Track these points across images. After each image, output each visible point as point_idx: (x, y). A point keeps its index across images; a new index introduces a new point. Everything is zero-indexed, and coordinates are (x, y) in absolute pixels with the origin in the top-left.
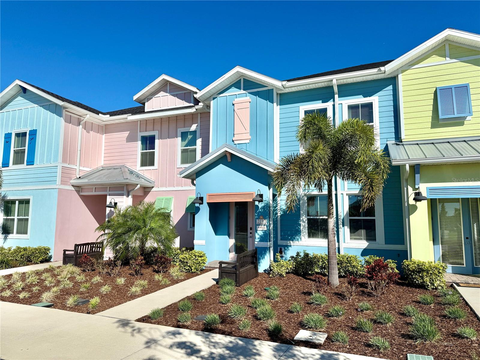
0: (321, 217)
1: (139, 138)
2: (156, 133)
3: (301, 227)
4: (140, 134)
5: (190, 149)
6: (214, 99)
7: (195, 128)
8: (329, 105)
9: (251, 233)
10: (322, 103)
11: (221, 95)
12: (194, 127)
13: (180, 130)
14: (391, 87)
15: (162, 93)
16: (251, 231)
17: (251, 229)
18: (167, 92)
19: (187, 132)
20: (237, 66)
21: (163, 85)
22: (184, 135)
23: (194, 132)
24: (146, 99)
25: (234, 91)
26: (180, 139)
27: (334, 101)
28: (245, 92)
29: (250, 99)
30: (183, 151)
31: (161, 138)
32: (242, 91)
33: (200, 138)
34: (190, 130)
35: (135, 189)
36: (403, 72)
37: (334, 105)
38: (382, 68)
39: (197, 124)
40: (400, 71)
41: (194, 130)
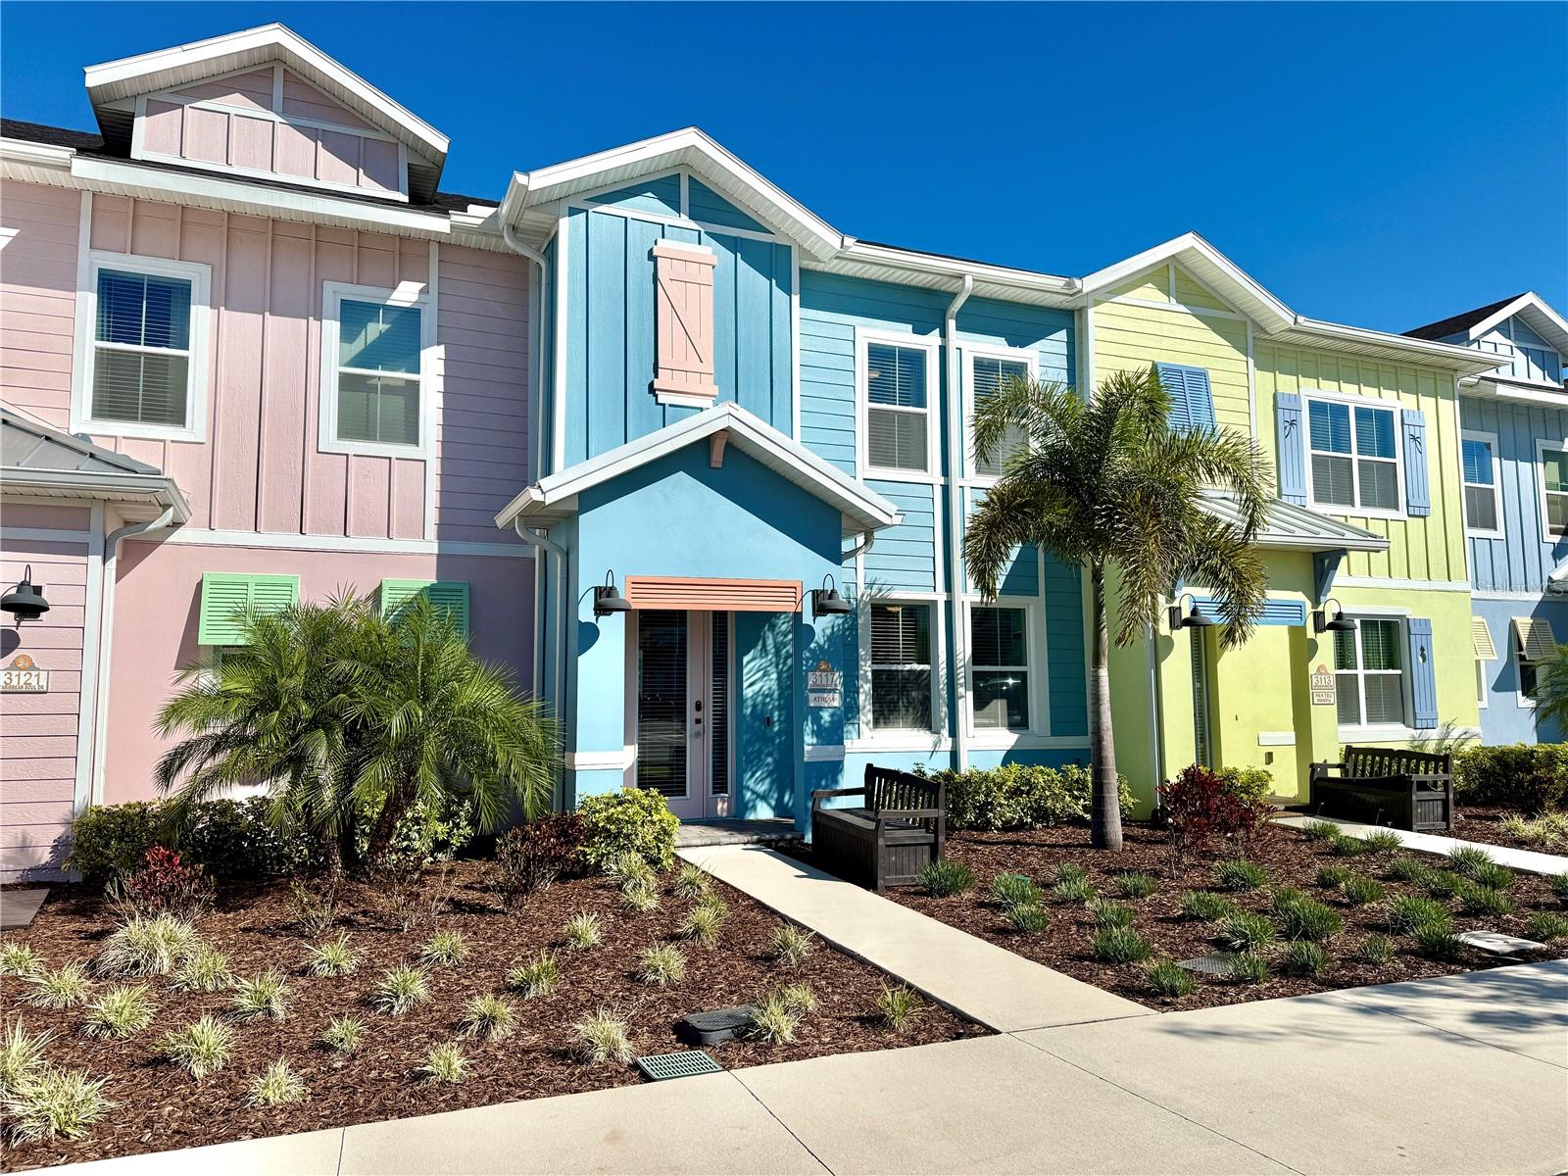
0: (908, 667)
1: (88, 278)
2: (197, 274)
3: (860, 695)
4: (91, 262)
5: (385, 382)
6: (573, 212)
7: (415, 298)
8: (930, 342)
9: (698, 721)
10: (914, 332)
11: (603, 208)
12: (406, 293)
13: (335, 292)
14: (1062, 335)
15: (235, 103)
16: (699, 715)
17: (698, 707)
18: (269, 107)
19: (374, 308)
20: (692, 129)
21: (251, 70)
22: (354, 316)
23: (411, 315)
24: (142, 104)
25: (647, 208)
26: (333, 328)
27: (943, 335)
28: (693, 225)
29: (716, 257)
30: (346, 382)
31: (224, 299)
32: (684, 221)
33: (439, 344)
34: (389, 303)
35: (151, 527)
36: (1097, 303)
37: (943, 350)
38: (1078, 283)
39: (423, 285)
40: (1091, 299)
41: (408, 305)
